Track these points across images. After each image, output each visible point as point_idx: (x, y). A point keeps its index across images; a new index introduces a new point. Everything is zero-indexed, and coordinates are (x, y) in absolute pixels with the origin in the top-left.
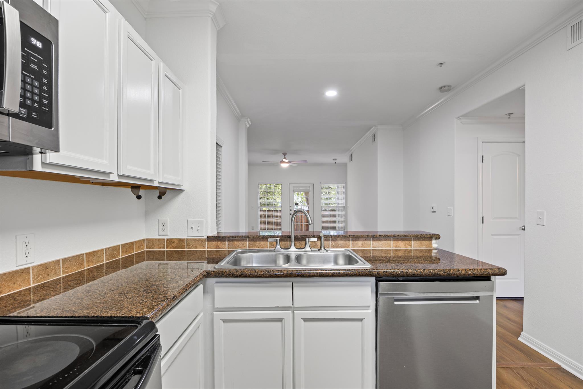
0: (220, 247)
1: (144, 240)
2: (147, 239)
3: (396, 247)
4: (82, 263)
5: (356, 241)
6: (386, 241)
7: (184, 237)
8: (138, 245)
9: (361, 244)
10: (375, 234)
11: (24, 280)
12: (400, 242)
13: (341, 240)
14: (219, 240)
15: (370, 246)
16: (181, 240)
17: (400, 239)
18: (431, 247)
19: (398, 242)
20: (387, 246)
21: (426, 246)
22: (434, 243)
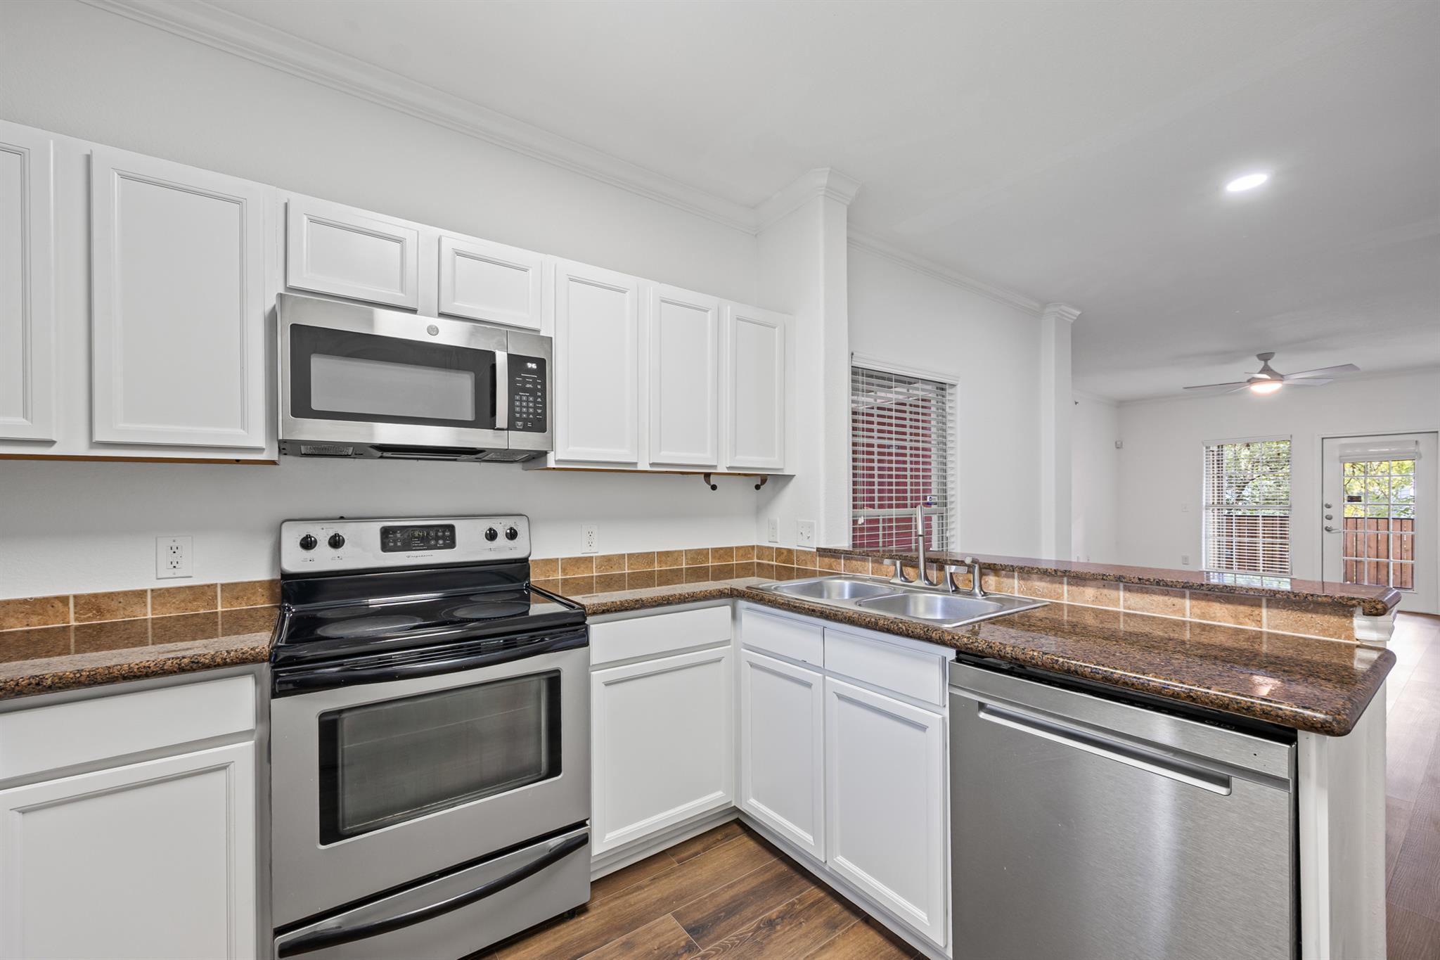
0: (834, 567)
1: (754, 546)
2: (757, 546)
3: (1203, 616)
4: (652, 563)
5: (1077, 585)
6: (1166, 598)
7: (793, 547)
8: (741, 552)
9: (1093, 596)
10: (1124, 574)
11: (587, 567)
12: (1219, 604)
13: (1041, 580)
14: (833, 557)
15: (1119, 604)
16: (790, 551)
17: (1217, 597)
18: (1350, 637)
19: (1211, 604)
20: (1171, 610)
21: (1324, 631)
22: (1361, 627)
